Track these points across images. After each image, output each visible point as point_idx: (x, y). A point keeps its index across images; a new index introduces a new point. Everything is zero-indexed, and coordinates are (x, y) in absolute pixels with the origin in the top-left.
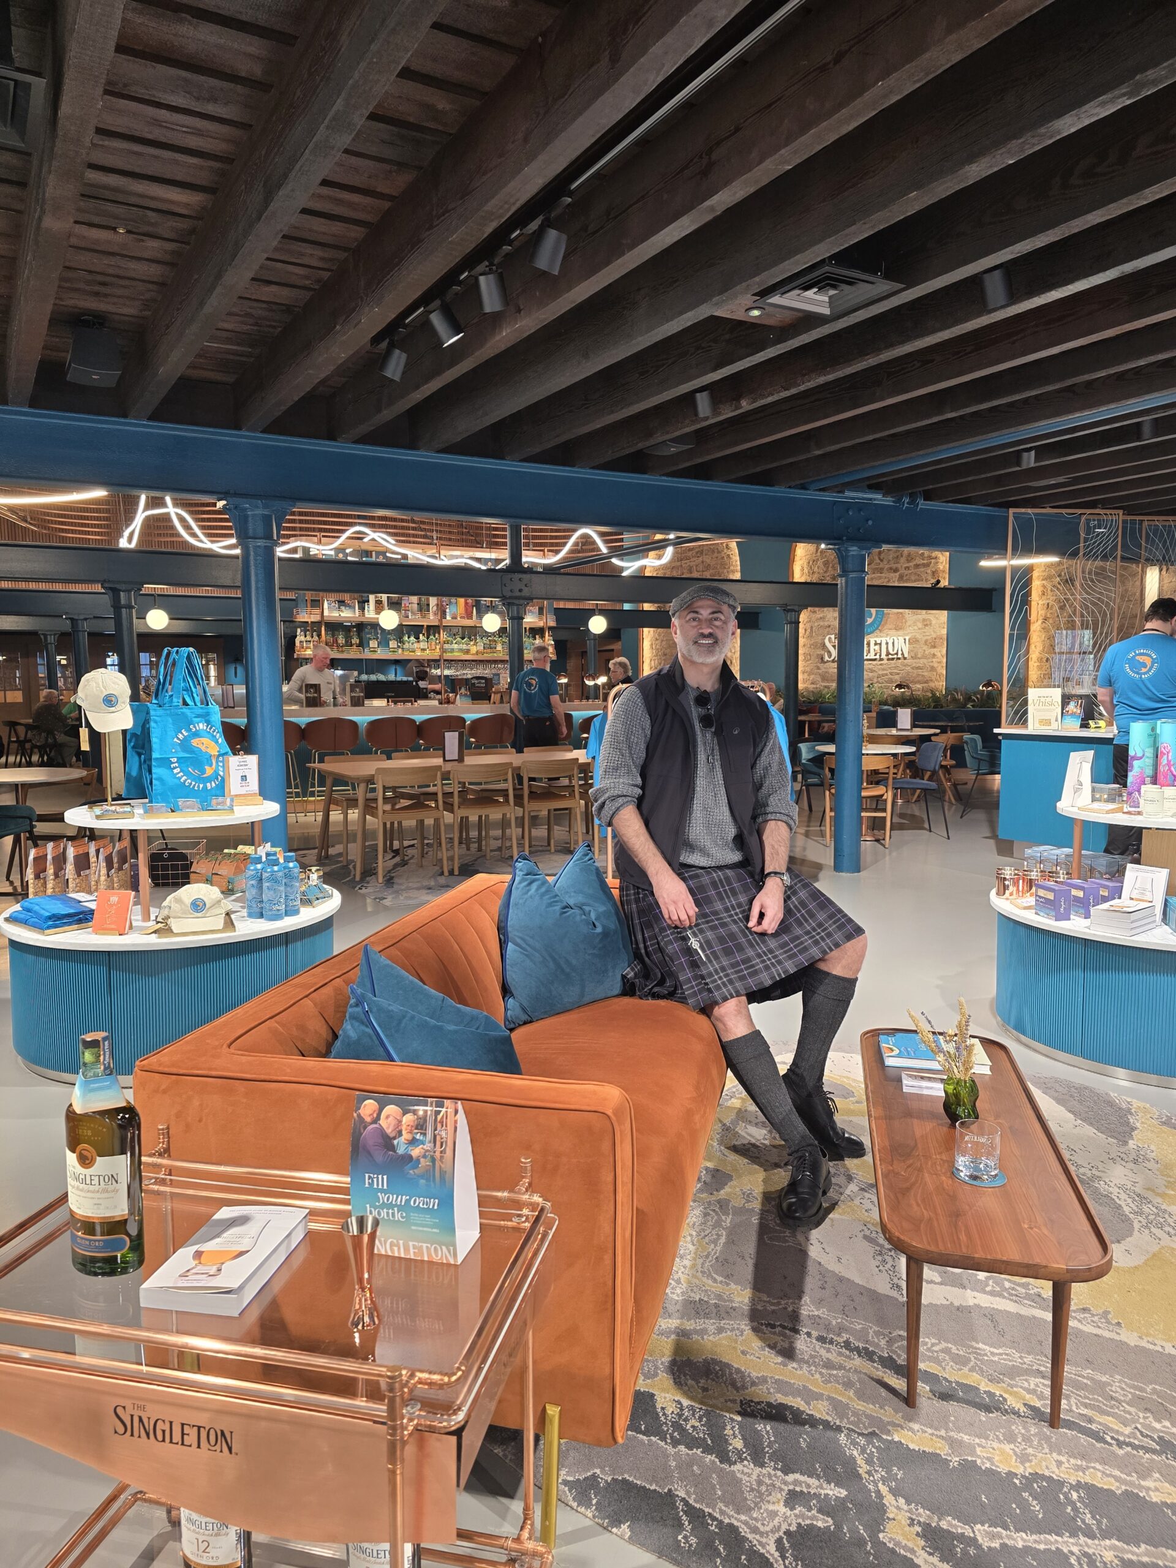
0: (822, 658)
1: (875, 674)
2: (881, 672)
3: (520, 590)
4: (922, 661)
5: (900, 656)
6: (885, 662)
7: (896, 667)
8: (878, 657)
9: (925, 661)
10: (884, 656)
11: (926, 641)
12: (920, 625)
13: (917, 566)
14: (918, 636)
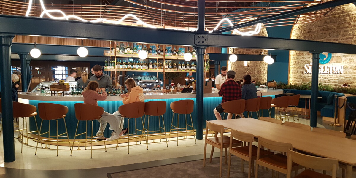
0: (303, 73)
1: (327, 79)
2: (330, 79)
3: (203, 42)
4: (349, 75)
5: (339, 73)
6: (331, 75)
7: (337, 77)
8: (328, 73)
9: (351, 75)
10: (331, 73)
11: (351, 68)
12: (348, 61)
13: (347, 38)
14: (347, 65)
